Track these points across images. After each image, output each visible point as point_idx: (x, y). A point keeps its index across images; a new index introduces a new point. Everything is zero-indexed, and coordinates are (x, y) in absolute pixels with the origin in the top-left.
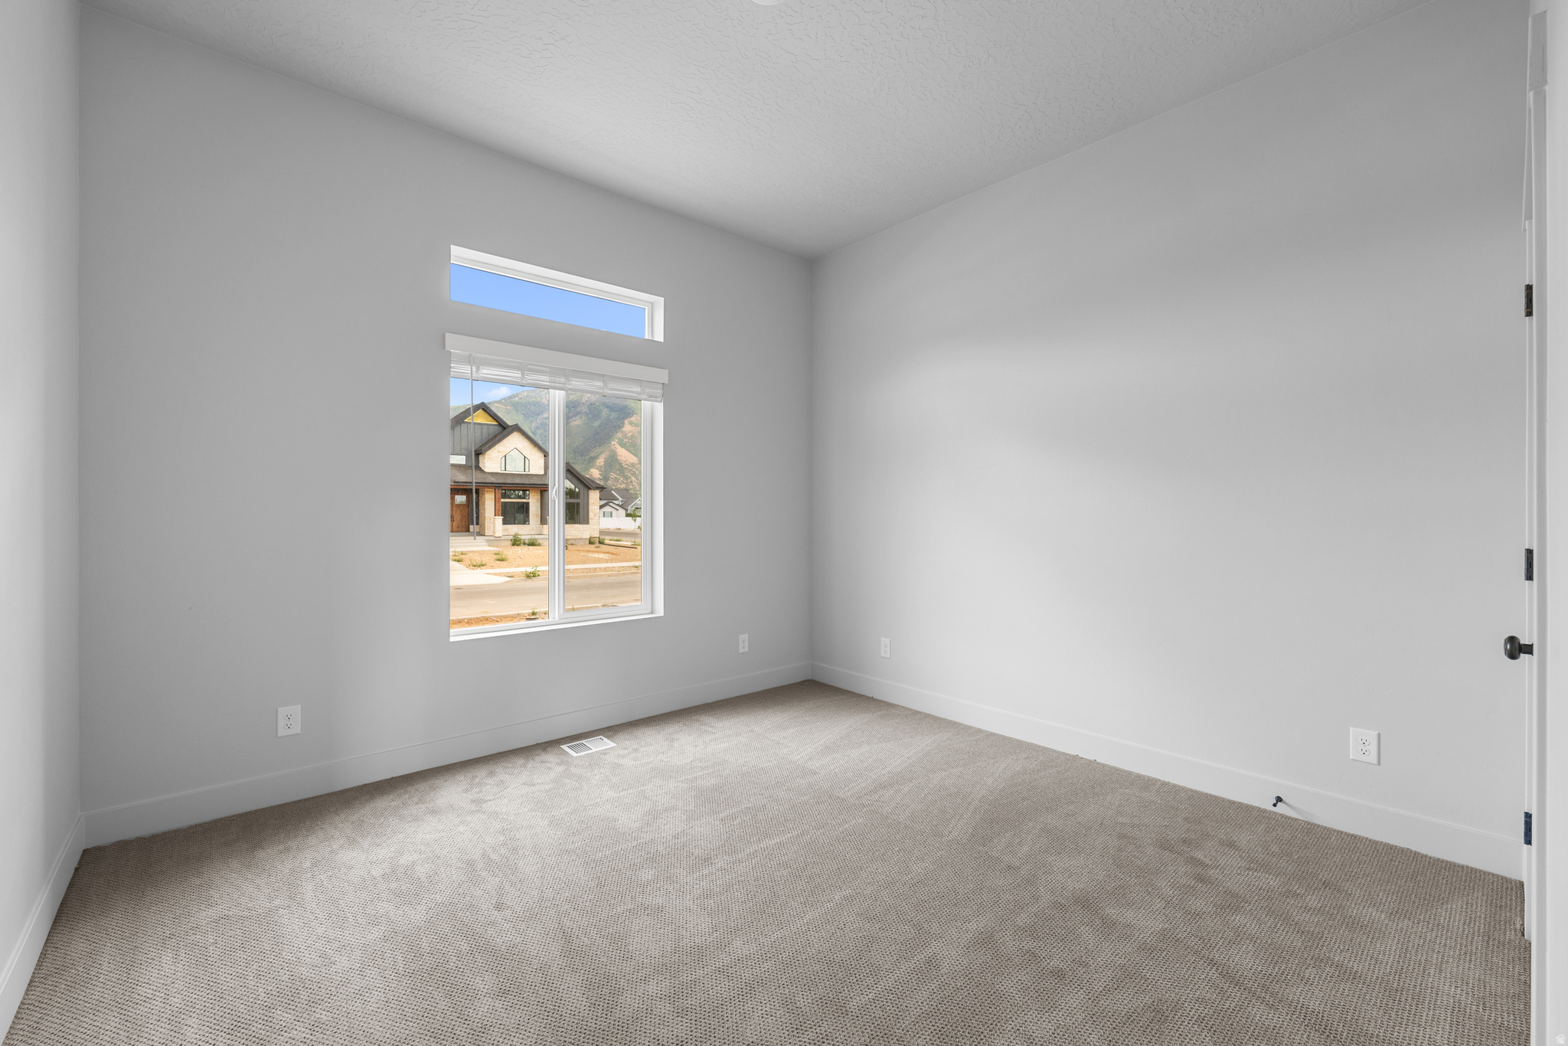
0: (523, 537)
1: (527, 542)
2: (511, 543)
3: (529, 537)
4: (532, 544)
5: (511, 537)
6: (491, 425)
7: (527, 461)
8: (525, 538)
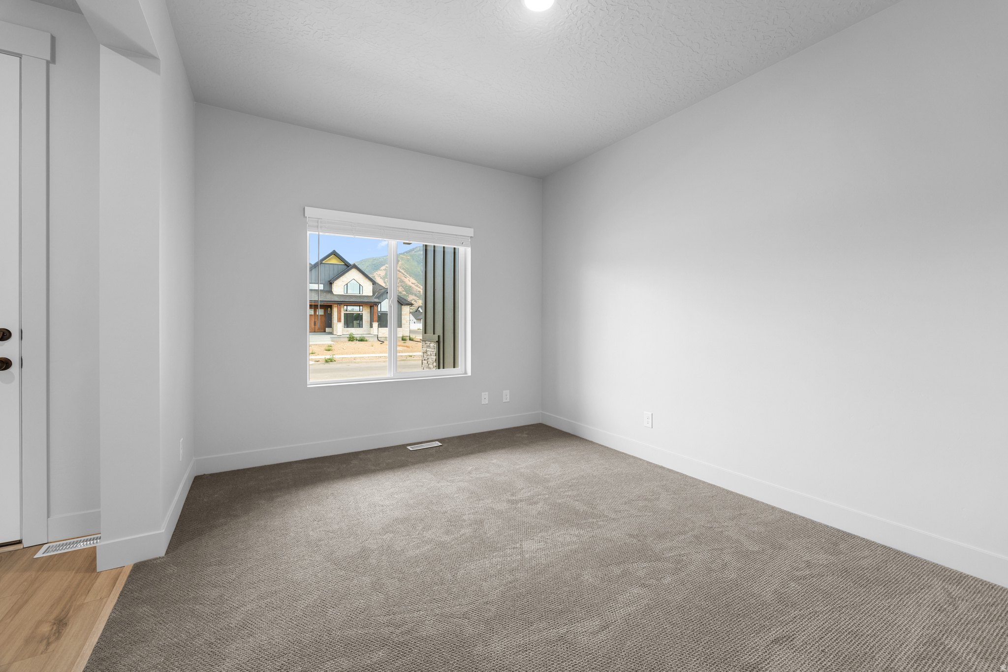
0: (355, 336)
1: (358, 339)
2: (348, 339)
3: (360, 336)
4: (362, 340)
5: (348, 336)
6: (339, 265)
7: (361, 287)
8: (357, 336)
